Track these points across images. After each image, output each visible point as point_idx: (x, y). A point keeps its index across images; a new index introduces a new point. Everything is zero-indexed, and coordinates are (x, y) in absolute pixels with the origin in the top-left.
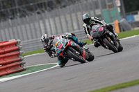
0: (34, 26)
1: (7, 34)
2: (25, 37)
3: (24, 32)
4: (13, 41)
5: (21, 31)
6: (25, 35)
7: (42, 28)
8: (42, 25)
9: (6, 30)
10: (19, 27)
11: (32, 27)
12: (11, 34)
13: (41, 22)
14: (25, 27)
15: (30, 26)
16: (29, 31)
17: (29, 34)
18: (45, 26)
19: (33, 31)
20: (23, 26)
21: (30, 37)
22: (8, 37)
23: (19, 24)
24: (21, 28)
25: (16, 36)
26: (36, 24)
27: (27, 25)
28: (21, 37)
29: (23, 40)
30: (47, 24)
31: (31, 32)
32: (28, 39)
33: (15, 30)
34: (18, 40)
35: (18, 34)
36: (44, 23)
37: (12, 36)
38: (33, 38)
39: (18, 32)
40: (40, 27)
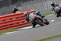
0: (42, 3)
1: (30, 7)
2: (38, 9)
3: (38, 6)
4: (33, 10)
5: (37, 6)
6: (38, 7)
7: (46, 5)
8: (45, 3)
9: (30, 5)
10: (35, 4)
11: (41, 4)
12: (32, 7)
13: (45, 2)
14: (38, 4)
15: (40, 4)
16: (40, 6)
17: (40, 7)
18: (47, 4)
19: (42, 6)
20: (37, 4)
21: (40, 8)
22: (31, 9)
23: (35, 3)
24: (36, 5)
25: (34, 8)
26: (43, 3)
27: (39, 4)
28: (36, 9)
29: (37, 10)
30: (48, 3)
31: (41, 7)
32: (39, 9)
33: (34, 5)
34: (35, 10)
35: (35, 7)
36: (47, 2)
37: (32, 8)
38: (41, 9)
39: (35, 6)
40: (45, 4)
